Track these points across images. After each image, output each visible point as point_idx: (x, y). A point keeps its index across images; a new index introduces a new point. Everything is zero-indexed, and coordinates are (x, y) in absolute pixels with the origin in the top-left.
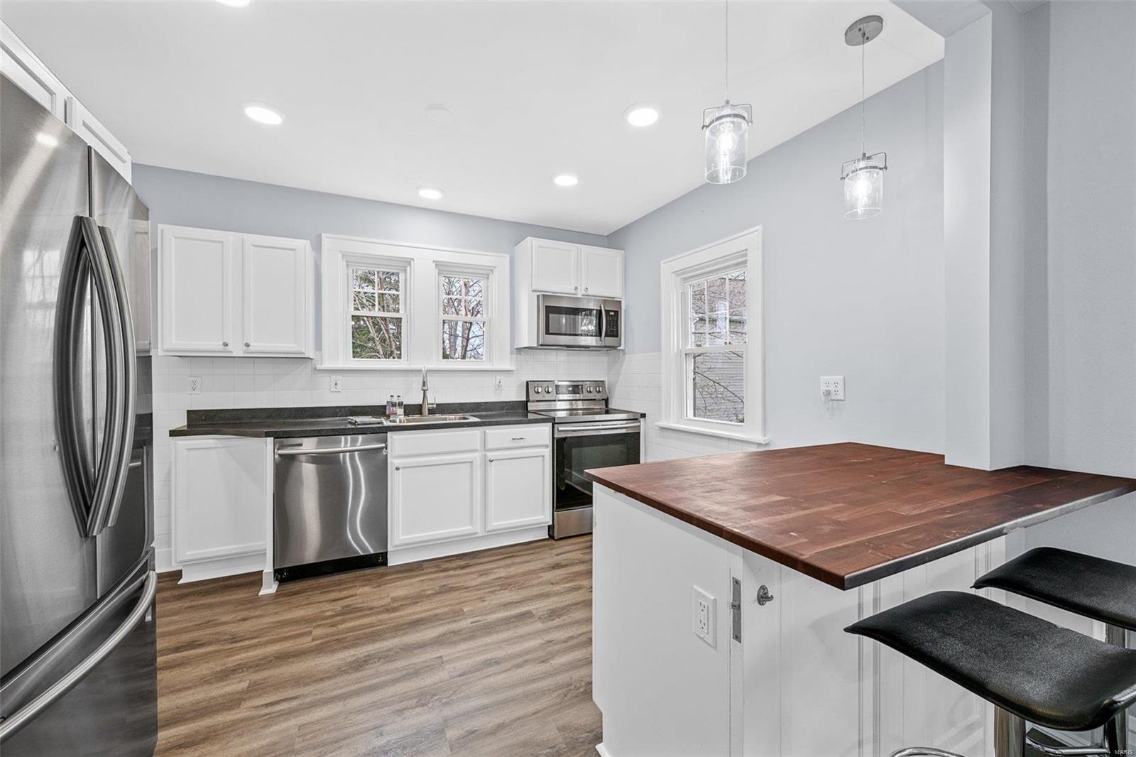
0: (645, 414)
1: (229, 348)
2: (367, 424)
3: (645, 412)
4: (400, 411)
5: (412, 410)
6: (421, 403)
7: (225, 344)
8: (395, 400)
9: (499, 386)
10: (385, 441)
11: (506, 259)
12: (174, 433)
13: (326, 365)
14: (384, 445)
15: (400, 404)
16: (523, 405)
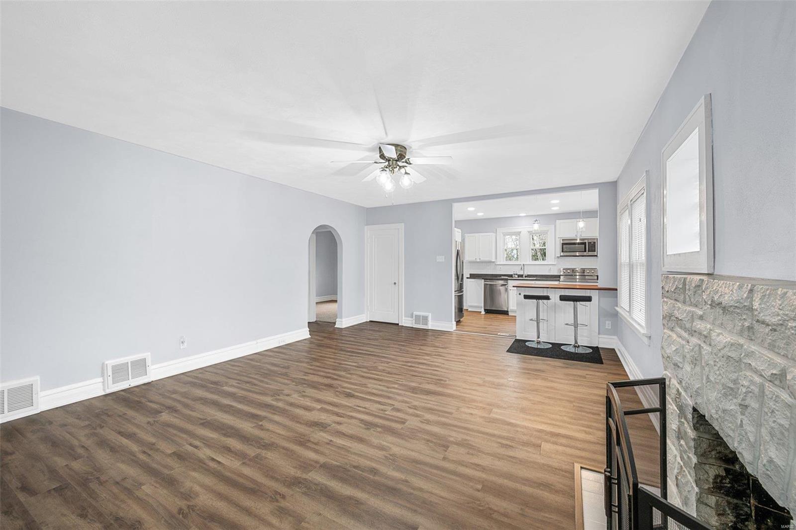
1: (477, 260)
2: (505, 278)
4: (517, 276)
5: (519, 276)
6: (523, 274)
8: (515, 273)
9: (550, 270)
10: (507, 282)
11: (553, 226)
12: (467, 278)
13: (498, 263)
15: (516, 274)
16: (559, 276)
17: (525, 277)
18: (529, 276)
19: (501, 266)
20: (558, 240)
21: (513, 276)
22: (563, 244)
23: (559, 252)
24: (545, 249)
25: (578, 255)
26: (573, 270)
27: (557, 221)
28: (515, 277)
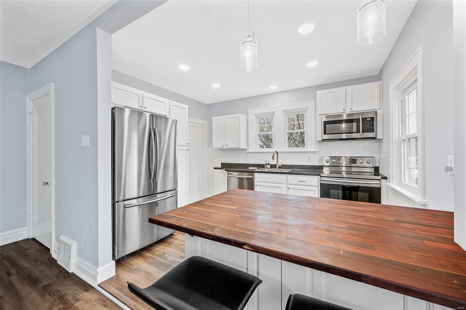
0: (387, 177)
1: (224, 147)
2: (251, 170)
3: (387, 176)
4: (269, 166)
6: (276, 164)
7: (223, 146)
8: (267, 162)
9: (310, 158)
10: (253, 176)
11: (313, 100)
13: (250, 151)
14: (252, 177)
15: (269, 164)
16: (321, 168)
17: (280, 167)
18: (283, 167)
19: (253, 155)
20: (319, 118)
21: (266, 166)
22: (326, 123)
23: (320, 136)
24: (304, 133)
25: (344, 137)
26: (339, 158)
27: (317, 91)
28: (267, 168)
